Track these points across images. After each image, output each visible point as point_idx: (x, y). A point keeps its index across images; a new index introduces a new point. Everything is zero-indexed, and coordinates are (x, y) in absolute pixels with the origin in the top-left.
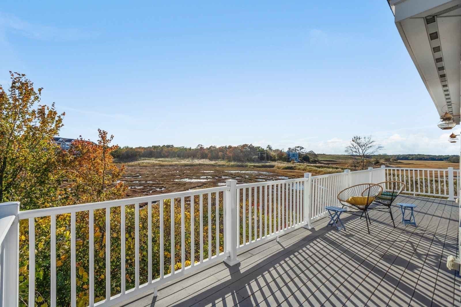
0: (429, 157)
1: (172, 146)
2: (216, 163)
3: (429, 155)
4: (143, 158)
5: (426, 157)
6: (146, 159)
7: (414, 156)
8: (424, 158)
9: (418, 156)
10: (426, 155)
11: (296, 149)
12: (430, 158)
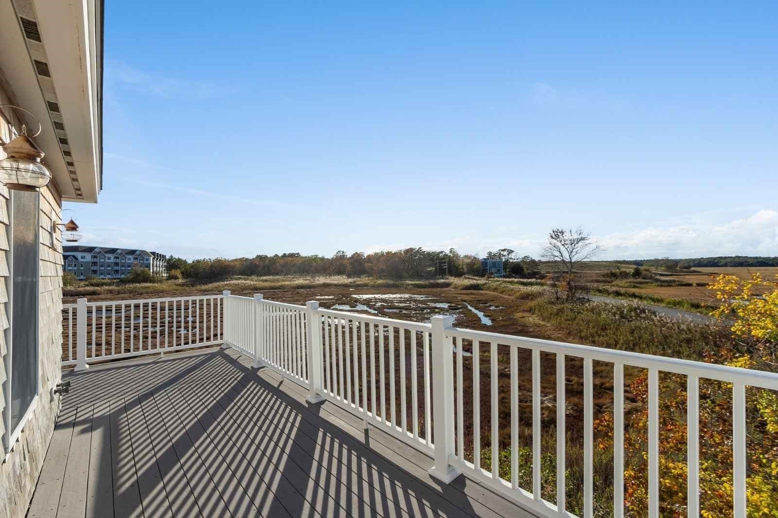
0: (756, 260)
1: (298, 254)
2: (354, 282)
3: (756, 258)
4: (237, 277)
5: (750, 262)
6: (240, 279)
7: (729, 260)
8: (746, 262)
9: (737, 260)
10: (751, 258)
11: (500, 254)
12: (758, 262)
